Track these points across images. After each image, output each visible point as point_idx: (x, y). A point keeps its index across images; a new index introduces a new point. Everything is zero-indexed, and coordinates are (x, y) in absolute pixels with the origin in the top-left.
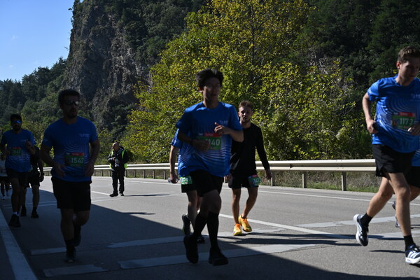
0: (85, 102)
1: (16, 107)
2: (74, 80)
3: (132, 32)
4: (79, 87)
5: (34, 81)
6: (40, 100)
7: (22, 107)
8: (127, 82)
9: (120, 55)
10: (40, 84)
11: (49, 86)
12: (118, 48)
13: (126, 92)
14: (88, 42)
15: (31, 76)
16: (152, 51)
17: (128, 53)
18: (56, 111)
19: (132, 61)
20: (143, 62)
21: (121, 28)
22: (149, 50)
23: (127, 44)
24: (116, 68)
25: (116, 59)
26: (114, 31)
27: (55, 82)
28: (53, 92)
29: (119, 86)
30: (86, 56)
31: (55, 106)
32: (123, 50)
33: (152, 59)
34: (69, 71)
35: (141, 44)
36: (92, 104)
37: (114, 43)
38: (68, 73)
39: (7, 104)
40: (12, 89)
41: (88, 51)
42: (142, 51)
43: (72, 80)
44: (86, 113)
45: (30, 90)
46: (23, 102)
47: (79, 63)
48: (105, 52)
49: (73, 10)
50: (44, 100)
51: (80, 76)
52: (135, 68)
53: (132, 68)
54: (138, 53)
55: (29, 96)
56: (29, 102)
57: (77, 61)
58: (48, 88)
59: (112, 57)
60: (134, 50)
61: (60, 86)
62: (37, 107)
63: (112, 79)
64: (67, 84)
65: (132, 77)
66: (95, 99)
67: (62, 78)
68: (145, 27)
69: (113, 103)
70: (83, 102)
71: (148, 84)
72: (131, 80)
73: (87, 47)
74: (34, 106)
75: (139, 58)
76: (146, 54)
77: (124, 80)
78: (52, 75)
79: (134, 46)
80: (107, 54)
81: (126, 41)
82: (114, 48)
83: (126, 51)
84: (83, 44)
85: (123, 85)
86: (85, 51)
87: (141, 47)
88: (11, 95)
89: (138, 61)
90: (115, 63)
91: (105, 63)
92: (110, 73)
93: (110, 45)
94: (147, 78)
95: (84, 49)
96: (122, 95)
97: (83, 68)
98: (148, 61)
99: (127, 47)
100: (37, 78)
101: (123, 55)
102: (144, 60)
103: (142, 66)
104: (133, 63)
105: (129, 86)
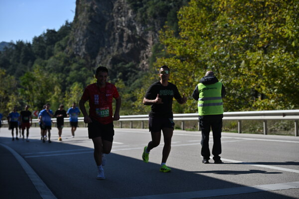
0: (89, 60)
1: (27, 65)
2: (80, 40)
4: (84, 47)
5: (43, 42)
6: (48, 58)
7: (32, 64)
8: (128, 42)
9: (122, 16)
10: (47, 44)
11: (56, 46)
12: (119, 10)
13: (127, 51)
14: (93, 5)
15: (40, 37)
16: (152, 12)
17: (130, 15)
18: (63, 68)
19: (133, 22)
20: (143, 23)
22: (149, 11)
23: (128, 6)
24: (118, 29)
25: (117, 21)
27: (62, 43)
28: (59, 51)
29: (120, 45)
30: (90, 18)
31: (62, 64)
32: (125, 12)
33: (152, 20)
34: (75, 31)
35: (141, 5)
36: (96, 62)
37: (116, 5)
38: (74, 33)
39: (19, 62)
40: (23, 48)
41: (93, 14)
42: (142, 12)
43: (78, 40)
44: (90, 70)
45: (39, 50)
46: (33, 60)
47: (84, 24)
48: (108, 14)
50: (52, 59)
51: (85, 36)
52: (135, 29)
53: (133, 28)
54: (139, 14)
55: (38, 54)
56: (39, 60)
57: (82, 23)
58: (56, 47)
59: (113, 19)
60: (135, 12)
61: (66, 46)
62: (46, 64)
63: (114, 39)
64: (73, 44)
65: (133, 37)
66: (98, 58)
67: (68, 39)
69: (115, 61)
70: (87, 60)
71: (148, 43)
72: (131, 39)
73: (91, 10)
74: (43, 64)
75: (139, 19)
76: (146, 15)
77: (125, 39)
78: (59, 36)
79: (135, 8)
80: (109, 16)
81: (127, 3)
82: (116, 10)
83: (128, 12)
84: (87, 6)
85: (124, 44)
86: (89, 13)
87: (141, 8)
88: (22, 54)
89: (139, 21)
90: (117, 24)
91: (107, 25)
92: (112, 33)
93: (113, 7)
94: (147, 37)
95: (88, 11)
96: (123, 54)
97: (87, 29)
98: (147, 22)
99: (128, 9)
100: (45, 39)
101: (125, 17)
102: (144, 20)
103: (142, 26)
104: (134, 24)
105: (129, 45)
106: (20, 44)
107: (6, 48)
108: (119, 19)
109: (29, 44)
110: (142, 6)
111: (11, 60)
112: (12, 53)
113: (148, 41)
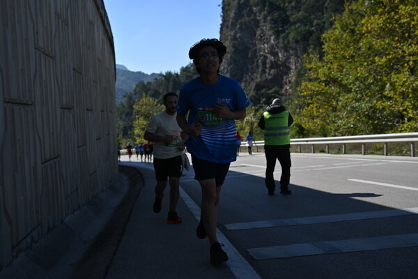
2: (224, 68)
3: (275, 21)
4: (228, 74)
5: (190, 72)
8: (271, 68)
9: (263, 44)
10: (194, 74)
12: (262, 37)
13: (270, 77)
14: (236, 33)
15: (187, 67)
16: (294, 38)
17: (272, 41)
19: (275, 48)
20: (286, 49)
21: (265, 18)
22: (291, 37)
23: (270, 33)
24: (261, 56)
25: (260, 48)
26: (258, 21)
29: (264, 72)
30: (234, 46)
32: (267, 39)
33: (294, 45)
37: (258, 32)
41: (236, 42)
42: (284, 38)
45: (187, 79)
49: (221, 6)
51: (229, 65)
52: (278, 55)
53: (275, 55)
54: (281, 40)
59: (256, 46)
60: (277, 38)
63: (258, 66)
65: (276, 62)
66: (243, 84)
68: (287, 16)
69: (258, 87)
71: (290, 69)
72: (274, 65)
73: (235, 38)
75: (281, 45)
76: (288, 41)
77: (268, 66)
79: (277, 34)
80: (252, 43)
81: (270, 30)
82: (259, 37)
83: (270, 39)
84: (231, 35)
85: (267, 71)
86: (233, 42)
87: (283, 34)
88: (171, 84)
89: (281, 47)
90: (260, 51)
91: (250, 52)
92: (256, 60)
93: (255, 35)
94: (289, 63)
95: (232, 40)
96: (266, 80)
97: (231, 57)
98: (290, 47)
99: (271, 36)
100: (192, 69)
101: (267, 43)
102: (286, 46)
103: (285, 52)
104: (276, 50)
105: (272, 71)
106: (169, 74)
107: (156, 79)
108: (262, 46)
109: (177, 74)
110: (284, 32)
111: (161, 90)
112: (161, 84)
113: (291, 66)
